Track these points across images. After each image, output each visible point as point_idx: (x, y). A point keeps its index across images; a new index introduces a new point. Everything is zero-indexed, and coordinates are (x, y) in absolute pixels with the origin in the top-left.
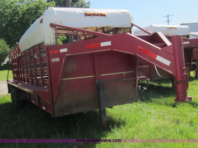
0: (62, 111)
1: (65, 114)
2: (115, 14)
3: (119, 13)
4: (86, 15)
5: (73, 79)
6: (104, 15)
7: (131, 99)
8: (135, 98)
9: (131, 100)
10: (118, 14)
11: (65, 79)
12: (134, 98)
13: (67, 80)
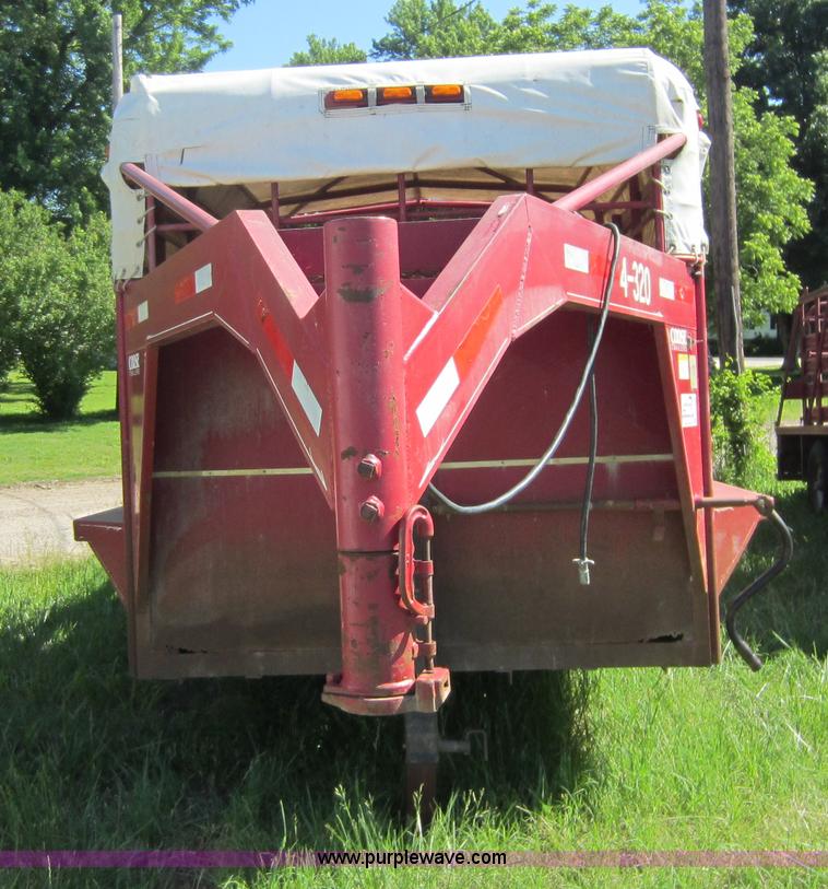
0: (183, 651)
1: (198, 669)
2: (537, 83)
3: (568, 75)
4: (334, 101)
5: (256, 478)
6: (455, 96)
7: (653, 641)
8: (687, 638)
9: (658, 646)
10: (562, 78)
11: (205, 473)
12: (680, 637)
13: (217, 479)
